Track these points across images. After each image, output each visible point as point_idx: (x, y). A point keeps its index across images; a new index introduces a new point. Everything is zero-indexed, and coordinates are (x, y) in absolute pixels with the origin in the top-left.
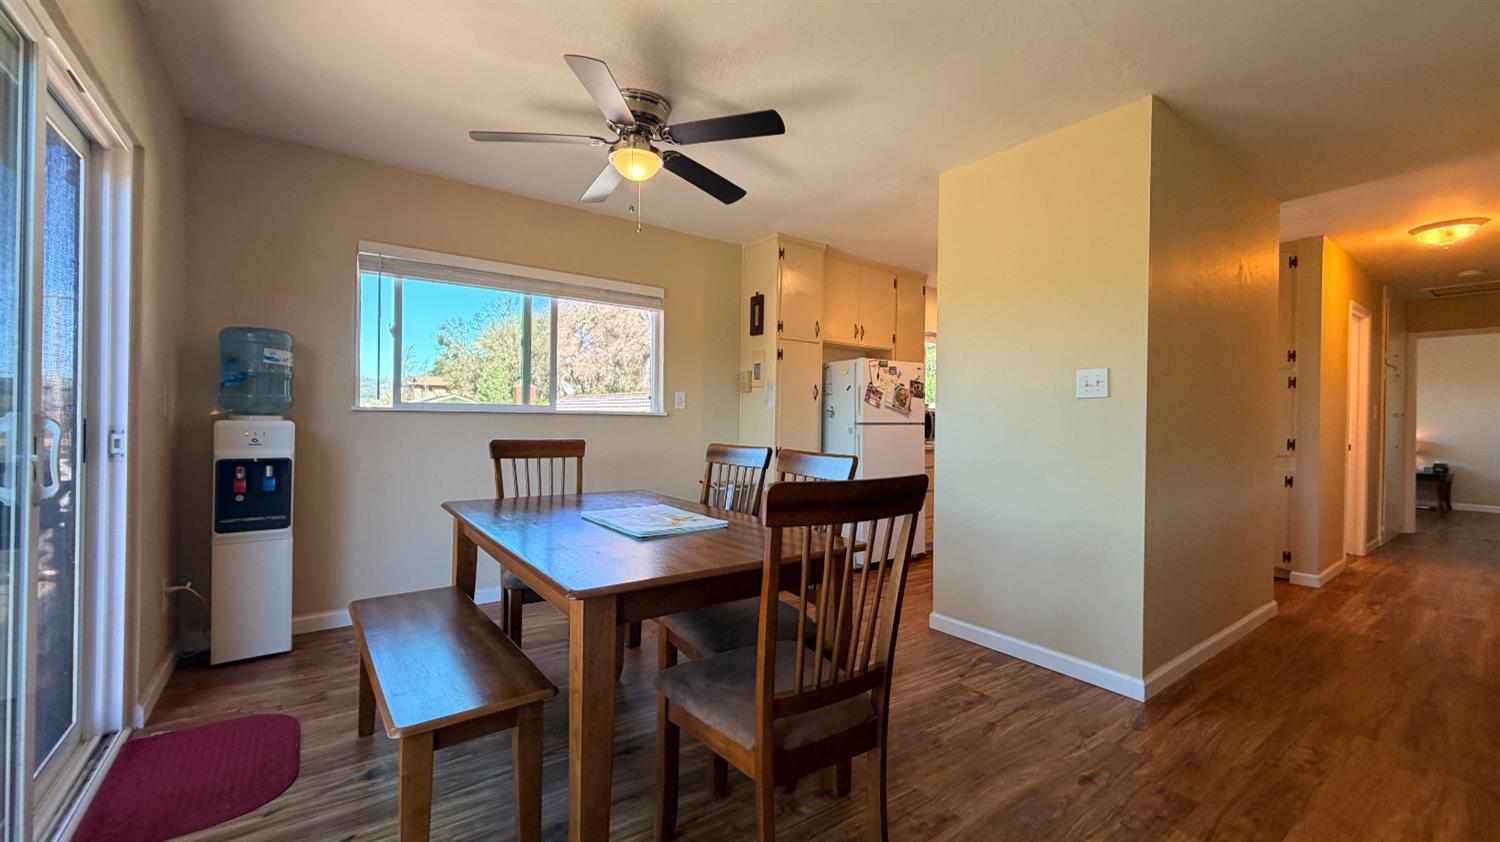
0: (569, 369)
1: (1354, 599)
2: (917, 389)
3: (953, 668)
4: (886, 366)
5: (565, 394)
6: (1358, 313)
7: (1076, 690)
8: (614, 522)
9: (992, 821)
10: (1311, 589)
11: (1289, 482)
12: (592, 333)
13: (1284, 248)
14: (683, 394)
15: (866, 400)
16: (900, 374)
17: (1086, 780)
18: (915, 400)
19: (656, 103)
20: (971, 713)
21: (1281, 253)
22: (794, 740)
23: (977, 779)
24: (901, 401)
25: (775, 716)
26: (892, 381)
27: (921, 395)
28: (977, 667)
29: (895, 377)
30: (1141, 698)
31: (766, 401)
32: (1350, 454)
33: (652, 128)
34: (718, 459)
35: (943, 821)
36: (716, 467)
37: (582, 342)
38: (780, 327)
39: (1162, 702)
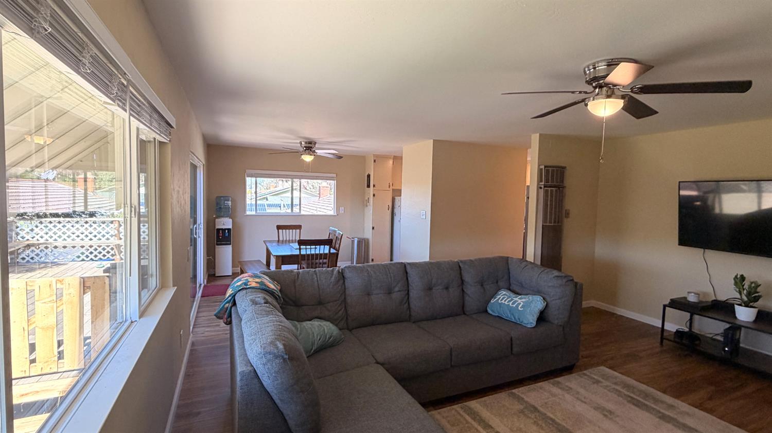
14: (343, 208)
31: (370, 211)
38: (374, 185)
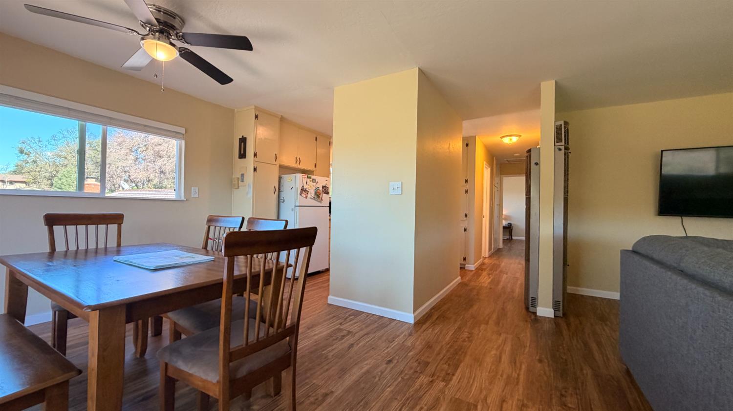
0: (127, 174)
1: (485, 273)
2: (326, 190)
3: (337, 320)
4: (311, 178)
5: (123, 189)
6: (486, 167)
7: (388, 323)
8: (135, 262)
9: (349, 389)
10: (472, 271)
11: (465, 230)
12: (144, 154)
13: (464, 139)
14: (197, 188)
15: (300, 194)
16: (317, 182)
17: (390, 362)
18: (324, 195)
19: (175, 18)
20: (343, 341)
21: (463, 141)
22: (243, 372)
23: (343, 371)
24: (318, 195)
25: (231, 361)
26: (313, 186)
27: (327, 193)
28: (348, 319)
29: (315, 184)
30: (413, 322)
31: (247, 193)
32: (484, 219)
33: (171, 32)
34: (214, 224)
35: (326, 395)
36: (212, 228)
37: (137, 159)
38: (255, 155)
39: (420, 323)
